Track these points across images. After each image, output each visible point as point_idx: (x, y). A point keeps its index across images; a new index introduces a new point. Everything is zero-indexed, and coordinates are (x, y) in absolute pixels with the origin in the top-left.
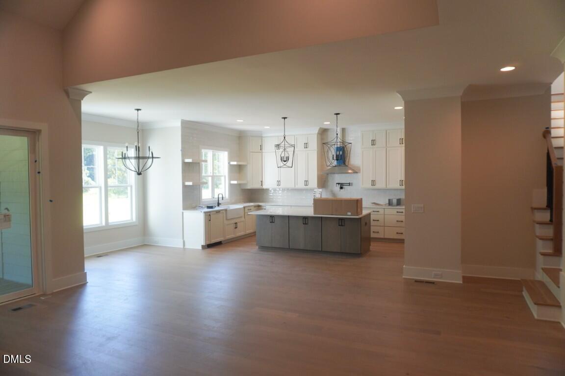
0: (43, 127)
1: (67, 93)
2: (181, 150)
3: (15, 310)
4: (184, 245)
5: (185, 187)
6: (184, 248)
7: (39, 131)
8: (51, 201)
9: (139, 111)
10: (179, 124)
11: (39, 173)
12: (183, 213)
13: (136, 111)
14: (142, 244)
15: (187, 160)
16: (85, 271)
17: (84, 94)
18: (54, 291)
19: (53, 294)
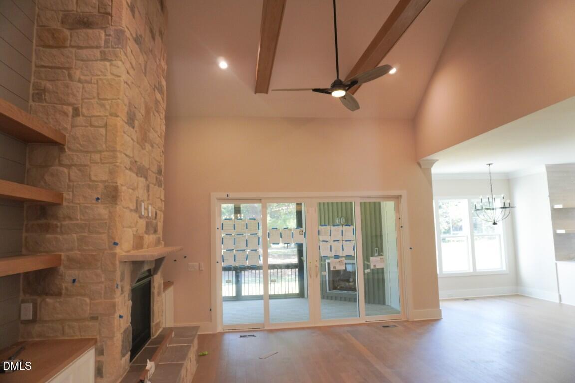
0: (403, 193)
1: (419, 164)
2: (549, 196)
3: (384, 327)
4: (560, 300)
5: (556, 236)
6: (560, 303)
7: (401, 196)
8: (411, 248)
9: (491, 165)
10: (543, 169)
11: (402, 227)
12: (556, 264)
13: (488, 165)
14: (514, 294)
15: (557, 207)
16: (440, 308)
17: (432, 162)
18: (415, 320)
19: (413, 322)
